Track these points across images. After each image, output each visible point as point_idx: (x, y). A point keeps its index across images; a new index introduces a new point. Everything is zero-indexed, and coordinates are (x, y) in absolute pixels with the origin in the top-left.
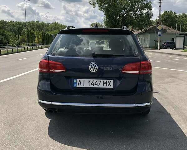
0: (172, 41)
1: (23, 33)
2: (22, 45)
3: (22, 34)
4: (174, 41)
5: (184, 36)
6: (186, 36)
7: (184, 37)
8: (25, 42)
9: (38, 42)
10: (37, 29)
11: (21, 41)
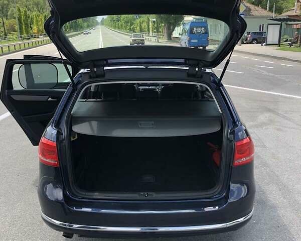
0: (260, 30)
1: (10, 14)
2: (11, 36)
3: (8, 17)
4: (263, 30)
5: (280, 23)
6: (283, 23)
7: (281, 25)
8: (15, 31)
9: (38, 32)
10: (35, 9)
11: (8, 30)
